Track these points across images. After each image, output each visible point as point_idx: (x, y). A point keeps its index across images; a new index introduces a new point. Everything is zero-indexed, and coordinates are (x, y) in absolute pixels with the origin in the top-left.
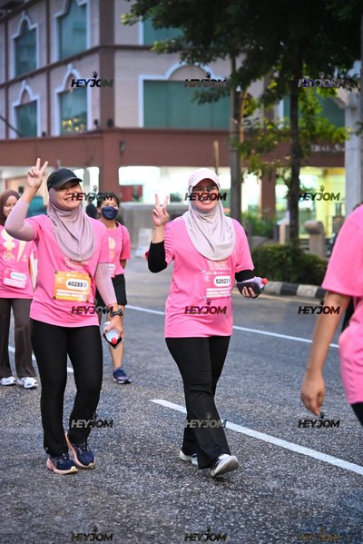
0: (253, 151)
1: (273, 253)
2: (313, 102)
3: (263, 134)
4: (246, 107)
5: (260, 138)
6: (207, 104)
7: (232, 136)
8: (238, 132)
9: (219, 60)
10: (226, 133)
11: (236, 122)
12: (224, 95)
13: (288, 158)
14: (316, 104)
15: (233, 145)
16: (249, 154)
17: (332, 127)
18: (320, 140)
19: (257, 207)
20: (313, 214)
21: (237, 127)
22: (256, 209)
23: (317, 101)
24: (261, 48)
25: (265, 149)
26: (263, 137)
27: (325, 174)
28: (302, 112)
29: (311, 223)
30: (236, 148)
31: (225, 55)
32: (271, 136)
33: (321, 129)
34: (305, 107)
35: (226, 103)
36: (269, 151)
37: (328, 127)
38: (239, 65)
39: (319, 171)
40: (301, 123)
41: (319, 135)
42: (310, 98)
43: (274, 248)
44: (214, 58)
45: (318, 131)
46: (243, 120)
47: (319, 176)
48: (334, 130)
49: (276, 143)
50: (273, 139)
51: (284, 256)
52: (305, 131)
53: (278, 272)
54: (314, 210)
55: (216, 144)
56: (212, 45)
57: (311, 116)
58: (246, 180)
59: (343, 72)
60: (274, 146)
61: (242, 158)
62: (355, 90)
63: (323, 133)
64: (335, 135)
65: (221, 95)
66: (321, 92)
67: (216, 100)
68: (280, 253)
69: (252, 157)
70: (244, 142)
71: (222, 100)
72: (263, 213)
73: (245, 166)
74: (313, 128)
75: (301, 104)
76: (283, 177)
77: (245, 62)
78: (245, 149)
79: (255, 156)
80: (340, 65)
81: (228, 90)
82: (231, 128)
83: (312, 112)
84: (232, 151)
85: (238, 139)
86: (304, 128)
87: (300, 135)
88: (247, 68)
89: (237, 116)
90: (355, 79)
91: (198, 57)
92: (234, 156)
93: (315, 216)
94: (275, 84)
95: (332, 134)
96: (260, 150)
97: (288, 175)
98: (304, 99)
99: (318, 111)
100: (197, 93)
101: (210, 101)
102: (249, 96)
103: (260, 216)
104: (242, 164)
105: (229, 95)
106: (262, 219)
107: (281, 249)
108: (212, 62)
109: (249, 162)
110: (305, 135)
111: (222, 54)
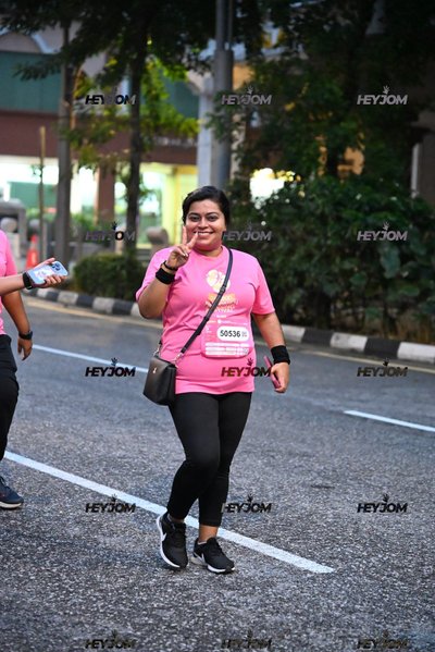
0: (86, 141)
1: (105, 264)
2: (159, 86)
3: (97, 121)
4: (79, 88)
5: (93, 126)
6: (31, 80)
7: (61, 122)
8: (68, 117)
9: (48, 28)
10: (54, 117)
11: (67, 104)
12: (53, 72)
13: (127, 151)
14: (162, 89)
15: (63, 132)
16: (80, 143)
17: (180, 117)
18: (165, 132)
19: (92, 208)
20: (158, 220)
21: (69, 110)
22: (91, 211)
23: (163, 85)
24: (99, 17)
25: (100, 140)
26: (98, 125)
27: (174, 173)
28: (145, 97)
29: (154, 230)
30: (65, 136)
31: (55, 23)
32: (107, 124)
33: (167, 119)
34: (149, 92)
35: (56, 82)
36: (104, 141)
37: (175, 116)
38: (72, 36)
39: (167, 169)
40: (144, 110)
41: (164, 126)
42: (154, 81)
43: (107, 258)
44: (42, 25)
45: (162, 121)
46: (75, 102)
47: (168, 175)
48: (183, 121)
49: (112, 132)
50: (110, 128)
51: (118, 268)
52: (147, 120)
53: (110, 287)
54: (161, 215)
55: (43, 130)
56: (40, 10)
57: (155, 103)
58: (75, 175)
59: (195, 54)
60: (110, 135)
61: (72, 148)
62: (208, 75)
63: (169, 124)
64: (183, 127)
65: (50, 71)
66: (169, 75)
67: (44, 76)
68: (113, 264)
69: (83, 148)
70: (76, 129)
71: (50, 78)
72: (99, 216)
73: (76, 158)
74: (157, 117)
75: (144, 88)
76: (120, 173)
77: (80, 33)
78: (76, 138)
79: (87, 146)
80: (191, 43)
81: (58, 65)
82: (61, 113)
83: (157, 98)
84: (61, 140)
85: (69, 125)
86: (146, 117)
87: (142, 125)
88: (81, 40)
89: (68, 98)
90: (208, 62)
91: (22, 23)
92: (63, 146)
93: (160, 223)
94: (113, 62)
95: (179, 125)
96: (93, 140)
97: (126, 171)
98: (148, 81)
99: (164, 97)
100: (20, 66)
101: (36, 77)
102: (84, 75)
103: (94, 219)
104: (72, 154)
105: (59, 71)
106: (98, 223)
107: (114, 260)
108: (41, 31)
109: (80, 153)
110: (148, 126)
111: (53, 22)
